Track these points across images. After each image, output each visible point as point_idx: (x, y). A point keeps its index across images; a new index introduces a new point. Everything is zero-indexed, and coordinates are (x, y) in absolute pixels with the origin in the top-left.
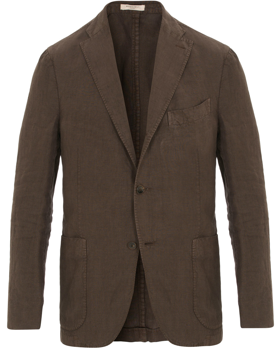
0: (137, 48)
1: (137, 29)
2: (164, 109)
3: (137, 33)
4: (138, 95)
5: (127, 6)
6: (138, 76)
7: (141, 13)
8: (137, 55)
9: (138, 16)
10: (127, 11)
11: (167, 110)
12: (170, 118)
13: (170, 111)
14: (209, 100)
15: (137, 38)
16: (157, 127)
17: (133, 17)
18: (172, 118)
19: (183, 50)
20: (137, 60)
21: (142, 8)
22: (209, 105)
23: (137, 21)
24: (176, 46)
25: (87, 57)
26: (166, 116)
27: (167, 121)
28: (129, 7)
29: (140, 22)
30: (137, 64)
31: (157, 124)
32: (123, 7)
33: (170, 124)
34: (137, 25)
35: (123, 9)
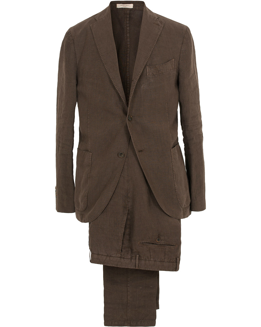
0: (128, 35)
1: (128, 22)
2: (144, 64)
3: (128, 25)
4: (128, 68)
5: (121, 5)
6: (129, 55)
7: (130, 9)
8: (128, 40)
9: (128, 12)
10: (121, 9)
11: (146, 65)
12: (148, 70)
13: (148, 66)
14: (174, 60)
15: (128, 28)
16: (140, 76)
17: (126, 13)
18: (149, 71)
19: (158, 26)
20: (128, 43)
21: (131, 6)
22: (174, 63)
23: (128, 16)
24: (154, 23)
25: (94, 34)
26: (145, 69)
27: (146, 72)
28: (122, 5)
29: (130, 16)
30: (128, 46)
31: (140, 74)
32: (119, 6)
33: (147, 75)
34: (128, 19)
35: (119, 8)
